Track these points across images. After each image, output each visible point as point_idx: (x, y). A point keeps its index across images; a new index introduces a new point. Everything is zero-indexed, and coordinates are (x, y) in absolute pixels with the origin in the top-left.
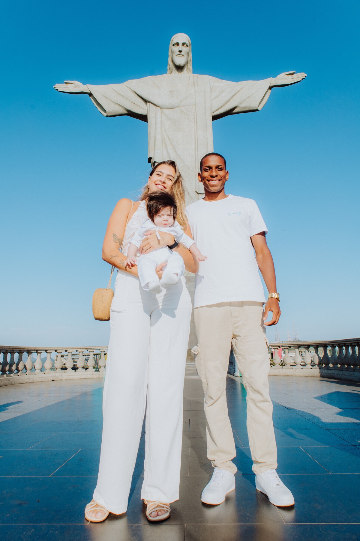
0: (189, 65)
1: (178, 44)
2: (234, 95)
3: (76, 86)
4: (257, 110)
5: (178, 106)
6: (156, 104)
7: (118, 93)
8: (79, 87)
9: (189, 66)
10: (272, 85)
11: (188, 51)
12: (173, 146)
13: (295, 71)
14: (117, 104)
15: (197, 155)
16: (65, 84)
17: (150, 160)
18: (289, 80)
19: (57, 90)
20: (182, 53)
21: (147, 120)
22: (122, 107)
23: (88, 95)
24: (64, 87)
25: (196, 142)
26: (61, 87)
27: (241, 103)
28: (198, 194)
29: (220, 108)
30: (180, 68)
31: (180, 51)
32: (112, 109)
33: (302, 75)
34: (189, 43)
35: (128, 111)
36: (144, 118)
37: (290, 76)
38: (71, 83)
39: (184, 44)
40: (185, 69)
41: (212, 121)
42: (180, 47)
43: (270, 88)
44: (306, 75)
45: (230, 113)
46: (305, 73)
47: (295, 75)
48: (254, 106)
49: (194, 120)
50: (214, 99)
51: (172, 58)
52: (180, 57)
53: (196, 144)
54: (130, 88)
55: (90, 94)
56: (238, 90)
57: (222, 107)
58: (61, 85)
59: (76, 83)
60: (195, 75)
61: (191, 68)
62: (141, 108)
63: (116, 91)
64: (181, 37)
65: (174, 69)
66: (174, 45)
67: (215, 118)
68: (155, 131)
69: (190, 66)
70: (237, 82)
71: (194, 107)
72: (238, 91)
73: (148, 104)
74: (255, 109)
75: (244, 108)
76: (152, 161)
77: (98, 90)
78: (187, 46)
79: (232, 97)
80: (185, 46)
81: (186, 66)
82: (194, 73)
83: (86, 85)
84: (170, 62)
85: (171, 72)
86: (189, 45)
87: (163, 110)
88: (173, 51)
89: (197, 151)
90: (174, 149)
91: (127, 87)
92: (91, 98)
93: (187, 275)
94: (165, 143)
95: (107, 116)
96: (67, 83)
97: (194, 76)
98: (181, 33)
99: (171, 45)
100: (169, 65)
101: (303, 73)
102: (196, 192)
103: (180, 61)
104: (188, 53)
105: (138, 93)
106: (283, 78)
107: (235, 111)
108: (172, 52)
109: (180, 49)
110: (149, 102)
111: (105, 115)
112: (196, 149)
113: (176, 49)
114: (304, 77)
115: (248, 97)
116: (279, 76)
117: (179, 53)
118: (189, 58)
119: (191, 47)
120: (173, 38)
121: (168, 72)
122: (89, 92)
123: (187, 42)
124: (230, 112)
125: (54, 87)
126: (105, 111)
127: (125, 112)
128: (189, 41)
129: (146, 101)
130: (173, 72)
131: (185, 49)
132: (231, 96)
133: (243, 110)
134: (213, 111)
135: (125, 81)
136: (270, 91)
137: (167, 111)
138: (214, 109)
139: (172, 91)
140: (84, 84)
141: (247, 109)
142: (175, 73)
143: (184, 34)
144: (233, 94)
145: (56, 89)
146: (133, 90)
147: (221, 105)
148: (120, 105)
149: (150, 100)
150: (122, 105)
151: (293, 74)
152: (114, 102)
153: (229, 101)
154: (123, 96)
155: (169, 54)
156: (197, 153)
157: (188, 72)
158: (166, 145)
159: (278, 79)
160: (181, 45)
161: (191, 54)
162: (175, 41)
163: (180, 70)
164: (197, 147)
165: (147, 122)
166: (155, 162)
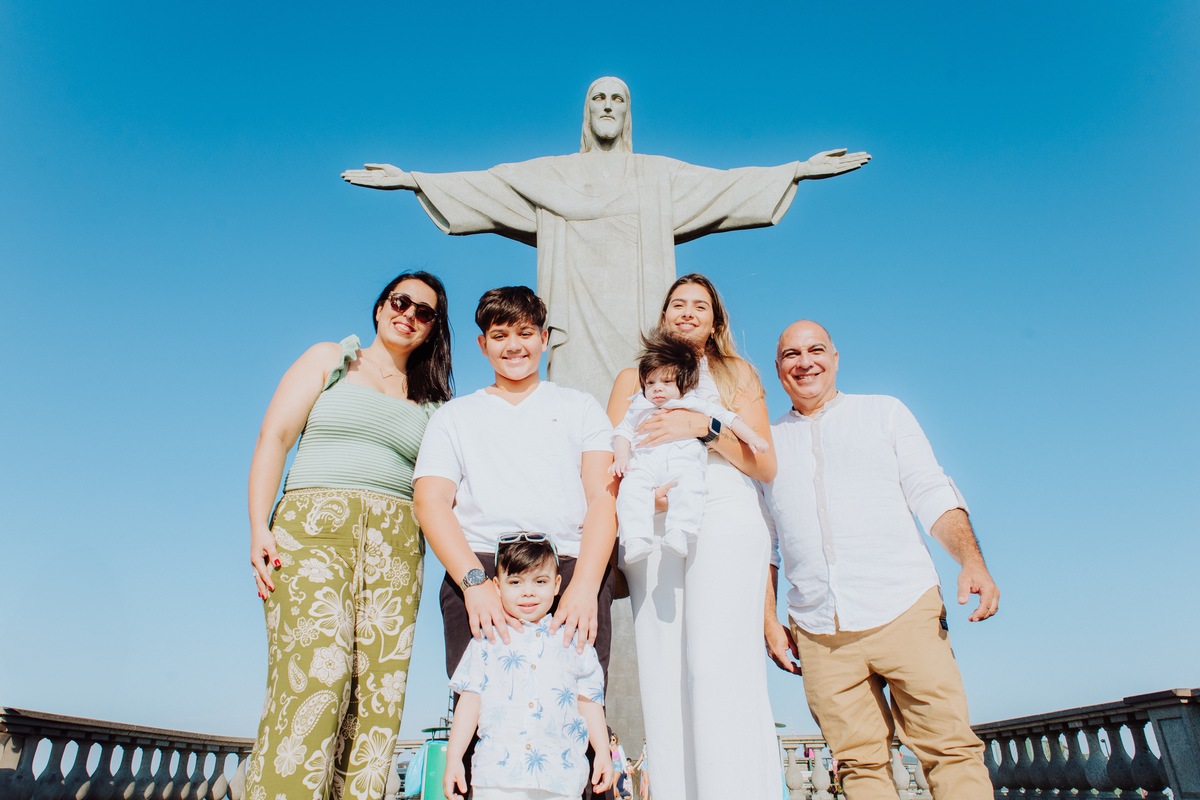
0: (625, 135)
1: (603, 96)
2: (720, 195)
3: (389, 174)
4: (770, 224)
5: (602, 216)
6: (555, 210)
7: (476, 189)
8: (395, 176)
9: (625, 139)
10: (799, 175)
11: (623, 110)
12: (591, 295)
13: (846, 149)
14: (473, 209)
15: (642, 313)
16: (365, 170)
18: (836, 165)
19: (349, 181)
20: (611, 114)
21: (536, 241)
22: (484, 216)
23: (413, 192)
24: (363, 175)
25: (641, 289)
26: (357, 175)
27: (734, 211)
29: (690, 220)
30: (606, 142)
31: (608, 110)
32: (460, 218)
33: (862, 156)
34: (627, 95)
35: (496, 223)
36: (530, 238)
37: (837, 158)
38: (379, 169)
39: (615, 97)
40: (618, 143)
41: (675, 244)
42: (608, 103)
43: (796, 181)
44: (870, 156)
46: (868, 153)
47: (846, 155)
48: (763, 215)
49: (637, 243)
50: (677, 201)
51: (591, 123)
52: (607, 122)
53: (641, 292)
54: (501, 180)
55: (418, 191)
56: (729, 184)
57: (694, 217)
58: (357, 171)
59: (388, 167)
60: (638, 155)
61: (630, 142)
62: (522, 220)
63: (472, 185)
64: (611, 84)
65: (595, 143)
66: (594, 99)
67: (680, 239)
68: (553, 265)
69: (628, 138)
71: (635, 216)
72: (729, 187)
73: (538, 210)
74: (765, 221)
75: (740, 219)
77: (434, 183)
78: (623, 101)
79: (716, 198)
80: (617, 99)
81: (619, 138)
82: (634, 152)
83: (409, 172)
84: (586, 130)
85: (589, 150)
86: (625, 100)
87: (571, 222)
88: (592, 108)
89: (642, 306)
90: (593, 301)
91: (496, 177)
92: (419, 197)
94: (574, 289)
95: (451, 234)
96: (369, 169)
97: (635, 158)
98: (610, 75)
99: (589, 98)
100: (584, 135)
101: (863, 153)
103: (607, 128)
104: (624, 115)
105: (518, 189)
106: (821, 163)
107: (722, 226)
108: (590, 112)
109: (608, 107)
110: (542, 207)
111: (448, 231)
112: (641, 301)
113: (600, 106)
114: (867, 161)
115: (750, 199)
116: (812, 159)
117: (605, 113)
118: (626, 123)
119: (630, 103)
120: (593, 84)
121: (583, 149)
122: (415, 185)
123: (621, 93)
124: (712, 228)
125: (343, 174)
126: (447, 224)
127: (491, 226)
128: (625, 92)
129: (534, 205)
130: (593, 150)
131: (616, 106)
132: (715, 194)
133: (740, 224)
134: (676, 226)
135: (492, 166)
136: (795, 187)
137: (578, 225)
138: (678, 222)
139: (590, 185)
140: (406, 169)
141: (748, 223)
142: (597, 151)
143: (615, 79)
144: (718, 192)
145: (346, 179)
146: (509, 182)
147: (693, 213)
148: (481, 213)
149: (543, 203)
150: (484, 213)
151: (842, 154)
152: (466, 206)
153: (709, 205)
154: (487, 195)
155: (585, 115)
156: (641, 310)
157: (624, 150)
158: (575, 293)
159: (811, 164)
160: (609, 98)
161: (629, 116)
162: (596, 91)
163: (607, 146)
164: (641, 298)
165: (536, 246)
166: (550, 329)
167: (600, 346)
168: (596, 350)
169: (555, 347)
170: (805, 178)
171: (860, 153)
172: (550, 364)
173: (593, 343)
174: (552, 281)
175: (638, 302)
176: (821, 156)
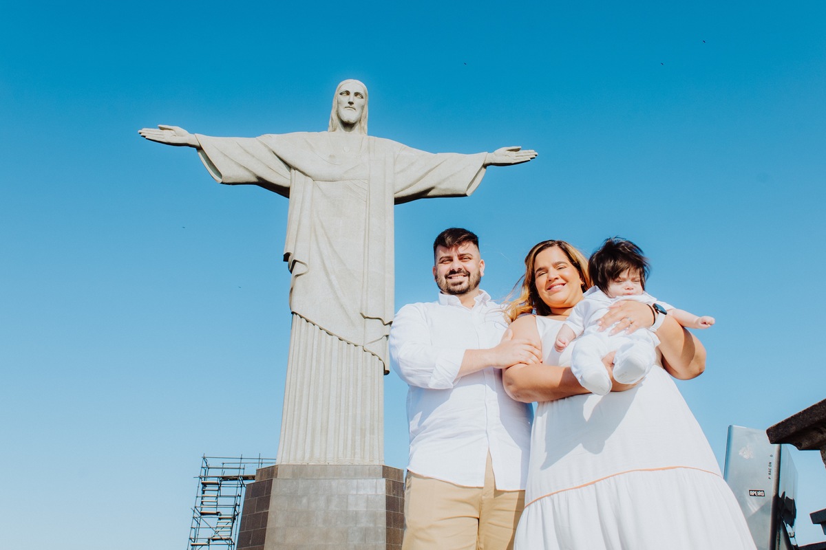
0: (362, 122)
1: (348, 93)
2: (429, 171)
3: (178, 134)
4: (465, 195)
5: (341, 179)
6: (305, 172)
7: (245, 151)
8: (182, 136)
9: (362, 125)
10: (487, 162)
11: (362, 104)
12: (328, 238)
13: (520, 147)
14: (241, 166)
15: (366, 254)
17: (287, 257)
18: (513, 157)
19: (145, 137)
20: (353, 106)
21: (289, 194)
22: (250, 171)
23: (195, 149)
24: (156, 133)
25: (367, 236)
26: (151, 133)
27: (440, 183)
28: (365, 318)
29: (407, 188)
30: (348, 125)
31: (351, 103)
32: (230, 171)
33: (531, 153)
34: (366, 94)
35: (259, 178)
36: (284, 191)
37: (515, 152)
38: (170, 129)
39: (356, 94)
40: (357, 127)
41: (395, 205)
42: (352, 98)
43: (485, 166)
44: (537, 154)
45: (424, 196)
46: (535, 151)
47: (520, 151)
48: (460, 188)
49: (366, 201)
50: (398, 173)
51: (337, 111)
52: (350, 111)
53: (367, 239)
54: (266, 146)
55: (199, 148)
56: (437, 164)
57: (410, 186)
58: (152, 129)
59: (178, 129)
60: (371, 137)
61: (366, 127)
62: (279, 176)
63: (243, 148)
64: (354, 85)
65: (340, 125)
66: (341, 94)
67: (398, 201)
68: (301, 213)
69: (364, 124)
70: (436, 153)
71: (366, 182)
72: (437, 166)
73: (293, 171)
74: (462, 193)
75: (444, 190)
76: (291, 259)
77: (211, 144)
78: (362, 98)
79: (426, 174)
80: (358, 96)
81: (358, 123)
83: (194, 134)
84: (334, 115)
85: (334, 130)
86: (364, 97)
87: (317, 182)
88: (339, 100)
89: (367, 249)
90: (330, 243)
91: (262, 143)
92: (199, 153)
93: (336, 464)
94: (315, 232)
95: (222, 183)
96: (162, 129)
97: (369, 139)
98: (354, 79)
99: (337, 93)
100: (332, 119)
101: (533, 151)
102: (362, 314)
103: (349, 116)
104: (363, 107)
105: (278, 154)
106: (502, 154)
107: (431, 193)
108: (338, 103)
109: (351, 101)
110: (295, 169)
111: (220, 180)
113: (345, 99)
114: (534, 156)
115: (452, 175)
116: (497, 151)
117: (349, 105)
118: (364, 114)
119: (367, 100)
120: (341, 84)
121: (330, 128)
122: (197, 144)
123: (362, 92)
125: (140, 131)
126: (220, 175)
127: (255, 180)
128: (365, 91)
129: (289, 167)
130: (338, 130)
131: (357, 101)
132: (426, 171)
133: (444, 193)
134: (396, 191)
135: (260, 135)
136: (484, 170)
137: (322, 185)
138: (398, 188)
139: (334, 156)
140: (192, 132)
141: (449, 193)
142: (341, 131)
143: (358, 82)
144: (428, 169)
145: (142, 134)
146: (271, 148)
147: (409, 183)
148: (247, 169)
149: (297, 166)
150: (250, 169)
151: (517, 150)
152: (237, 163)
153: (422, 178)
154: (253, 156)
155: (334, 105)
156: (366, 251)
157: (361, 133)
158: (316, 236)
159: (495, 155)
160: (352, 94)
161: (366, 109)
162: (343, 89)
163: (348, 129)
164: (367, 243)
165: (289, 198)
166: (295, 262)
167: (333, 277)
168: (330, 281)
169: (297, 276)
170: (491, 164)
171: (530, 151)
172: (292, 289)
173: (327, 274)
174: (299, 224)
175: (364, 246)
176: (503, 150)
